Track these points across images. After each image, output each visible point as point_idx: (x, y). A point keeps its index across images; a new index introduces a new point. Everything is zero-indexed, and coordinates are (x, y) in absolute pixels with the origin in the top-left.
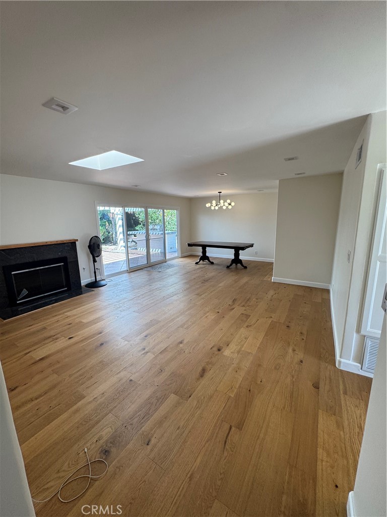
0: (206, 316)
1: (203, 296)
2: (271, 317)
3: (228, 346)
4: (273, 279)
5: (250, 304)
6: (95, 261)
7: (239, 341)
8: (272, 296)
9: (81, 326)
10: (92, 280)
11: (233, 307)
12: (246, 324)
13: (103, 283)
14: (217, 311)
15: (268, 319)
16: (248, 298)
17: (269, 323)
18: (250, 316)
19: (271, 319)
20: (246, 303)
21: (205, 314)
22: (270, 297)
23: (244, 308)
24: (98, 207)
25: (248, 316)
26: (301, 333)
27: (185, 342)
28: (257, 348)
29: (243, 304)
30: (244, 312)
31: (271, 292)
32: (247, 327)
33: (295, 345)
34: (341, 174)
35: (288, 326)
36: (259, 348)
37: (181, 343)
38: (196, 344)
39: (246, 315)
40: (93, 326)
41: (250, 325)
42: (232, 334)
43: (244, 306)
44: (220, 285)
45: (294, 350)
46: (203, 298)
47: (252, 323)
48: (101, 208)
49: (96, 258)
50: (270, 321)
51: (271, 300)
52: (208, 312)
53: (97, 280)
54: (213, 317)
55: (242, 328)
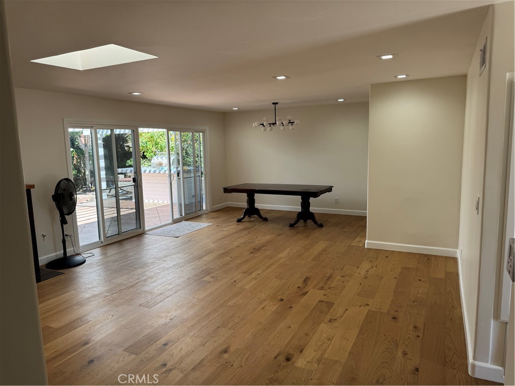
0: (262, 306)
1: (254, 275)
2: (368, 305)
3: (301, 352)
4: (368, 243)
5: (332, 286)
6: (64, 222)
7: (319, 344)
8: (367, 271)
11: (305, 291)
12: (328, 317)
13: (79, 258)
14: (279, 297)
15: (361, 308)
16: (328, 275)
17: (365, 314)
18: (333, 304)
19: (368, 308)
20: (325, 283)
21: (261, 303)
22: (363, 273)
23: (323, 292)
25: (330, 305)
26: (415, 327)
27: (232, 349)
28: (347, 353)
29: (321, 284)
30: (323, 298)
31: (366, 266)
32: (330, 321)
33: (406, 346)
34: (465, 76)
35: (394, 318)
36: (350, 353)
37: (225, 351)
38: (249, 352)
39: (327, 302)
41: (334, 318)
43: (322, 288)
44: (282, 255)
45: (405, 354)
46: (255, 278)
47: (337, 316)
49: (66, 216)
50: (365, 310)
51: (366, 278)
52: (265, 300)
53: (68, 255)
54: (274, 308)
55: (322, 324)
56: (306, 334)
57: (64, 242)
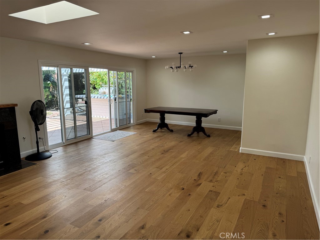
0: (169, 193)
1: (164, 169)
2: (244, 195)
3: (198, 230)
4: (242, 149)
5: (218, 179)
6: (37, 129)
7: (211, 224)
8: (242, 169)
9: (21, 208)
10: (33, 151)
11: (199, 182)
12: (216, 204)
13: (48, 154)
14: (181, 187)
15: (240, 197)
16: (215, 171)
17: (243, 202)
18: (220, 193)
19: (244, 197)
20: (213, 177)
21: (168, 191)
22: (239, 170)
23: (212, 184)
25: (217, 194)
26: (280, 214)
29: (210, 178)
30: (212, 189)
31: (241, 165)
32: (218, 206)
33: (275, 229)
35: (264, 206)
37: (143, 228)
38: (160, 229)
39: (215, 192)
40: (35, 209)
41: (220, 204)
43: (211, 181)
44: (183, 156)
46: (165, 172)
47: (223, 202)
49: (39, 126)
50: (242, 199)
51: (241, 174)
52: (171, 189)
53: (40, 151)
54: (178, 195)
55: (212, 208)
56: (201, 217)
57: (37, 143)
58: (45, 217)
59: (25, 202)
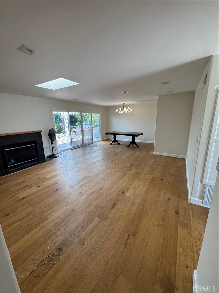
0: (116, 173)
2: (153, 174)
3: (128, 190)
4: (154, 153)
5: (141, 167)
6: (52, 143)
7: (134, 188)
8: (153, 162)
9: (45, 180)
10: (51, 154)
11: (131, 169)
12: (138, 178)
13: (57, 155)
14: (122, 171)
15: (150, 175)
16: (140, 163)
17: (151, 178)
19: (152, 176)
20: (138, 166)
21: (115, 173)
22: (152, 163)
23: (137, 169)
24: (54, 112)
25: (139, 174)
26: (169, 183)
27: (104, 188)
28: (144, 192)
29: (137, 167)
30: (137, 172)
31: (153, 160)
32: (139, 180)
33: (166, 190)
34: (193, 92)
35: (162, 180)
36: (145, 191)
37: (102, 189)
38: (110, 190)
40: (52, 180)
42: (130, 184)
43: (137, 168)
44: (124, 156)
45: (165, 193)
46: (114, 164)
47: (142, 178)
48: (55, 113)
49: (53, 141)
51: (152, 165)
52: (117, 171)
53: (54, 154)
54: (120, 174)
55: (136, 181)
57: (53, 150)
58: (56, 184)
59: (47, 177)
